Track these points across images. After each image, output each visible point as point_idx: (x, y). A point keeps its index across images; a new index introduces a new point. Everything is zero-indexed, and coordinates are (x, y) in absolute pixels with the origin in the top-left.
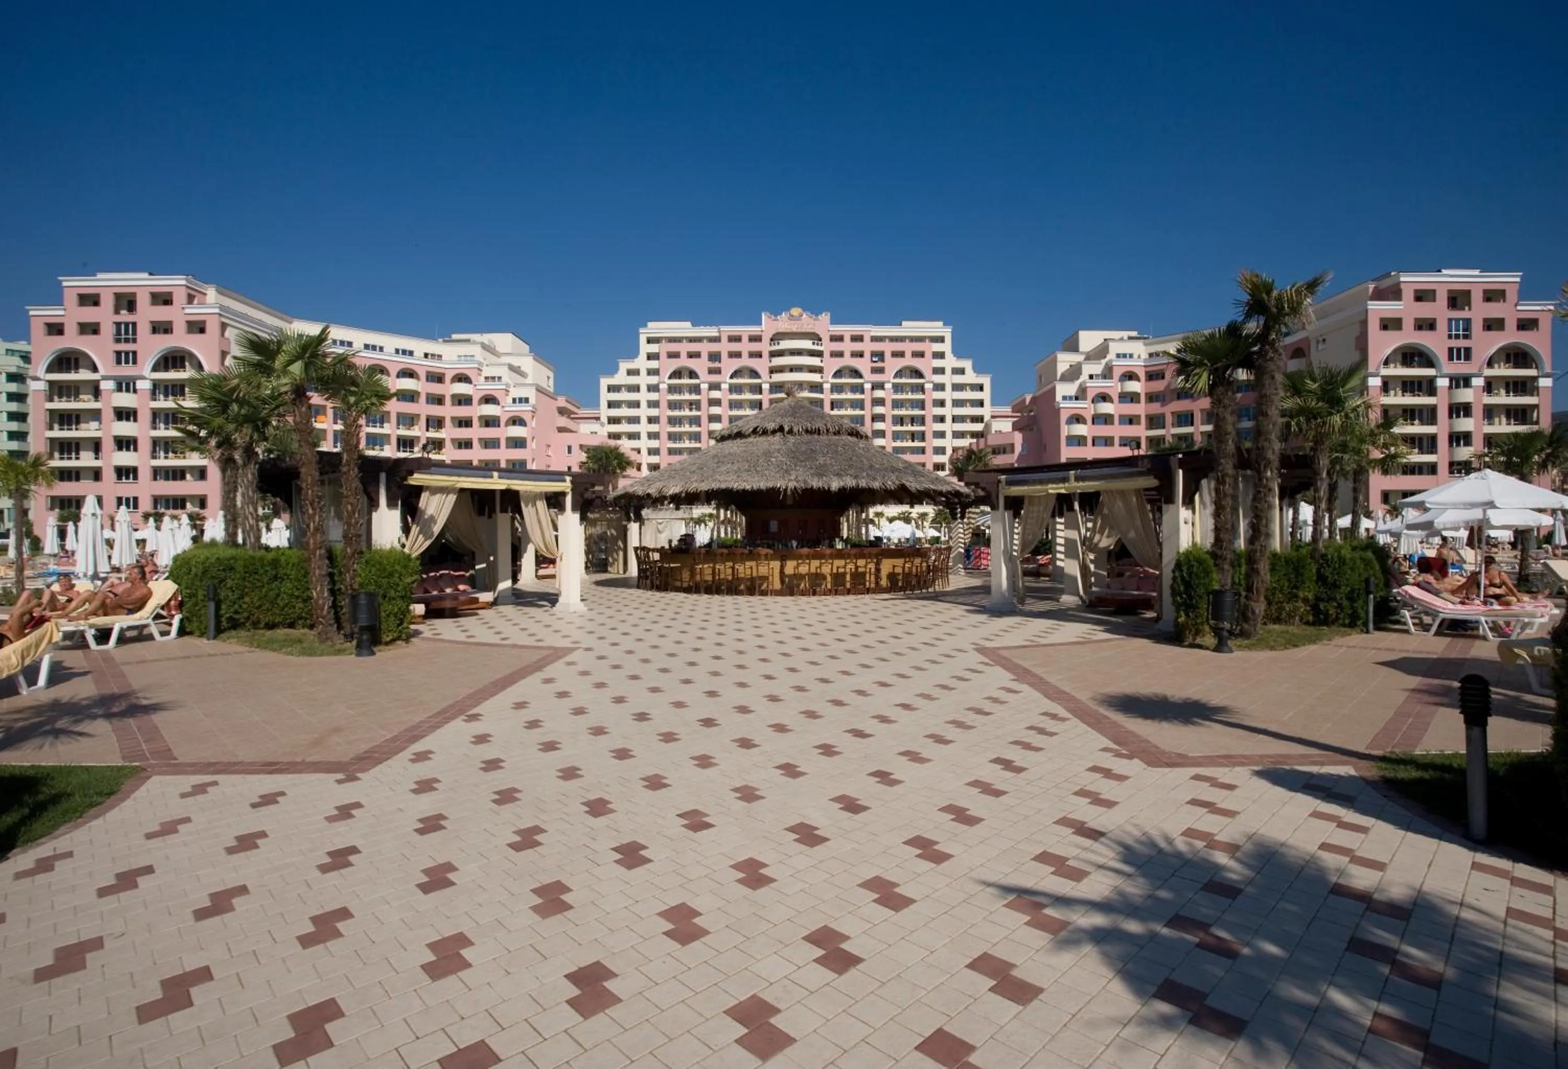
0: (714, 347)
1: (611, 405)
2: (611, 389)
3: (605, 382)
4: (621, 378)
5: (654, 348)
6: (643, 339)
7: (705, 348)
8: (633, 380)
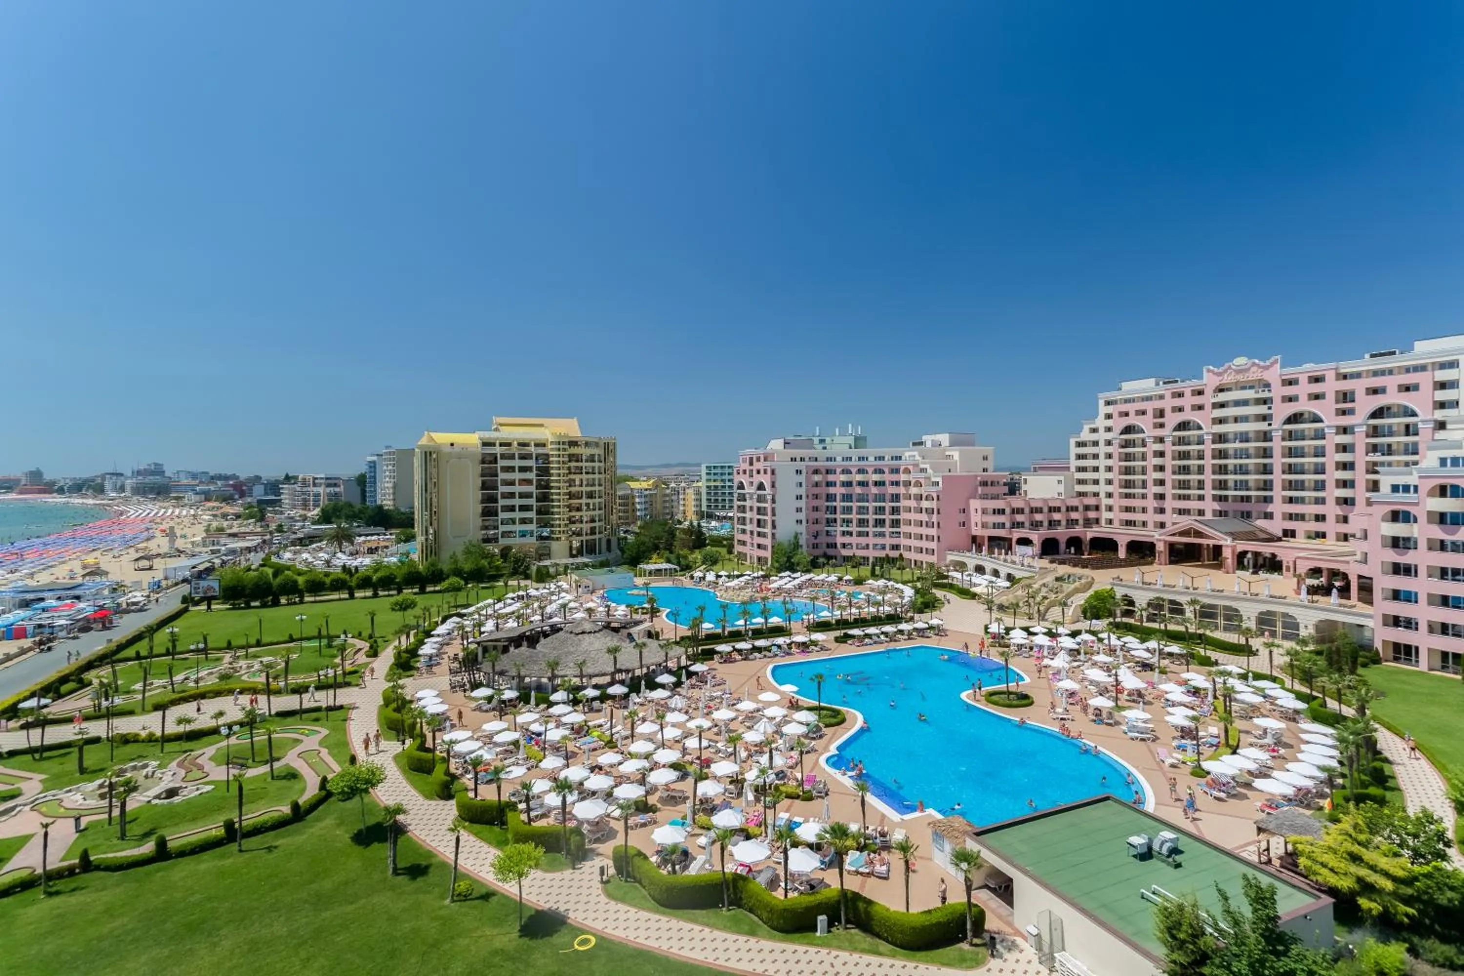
0: (1158, 404)
1: (1080, 457)
2: (1080, 444)
3: (1072, 442)
4: (1086, 435)
5: (1110, 409)
6: (1101, 403)
7: (1149, 406)
8: (1094, 437)
